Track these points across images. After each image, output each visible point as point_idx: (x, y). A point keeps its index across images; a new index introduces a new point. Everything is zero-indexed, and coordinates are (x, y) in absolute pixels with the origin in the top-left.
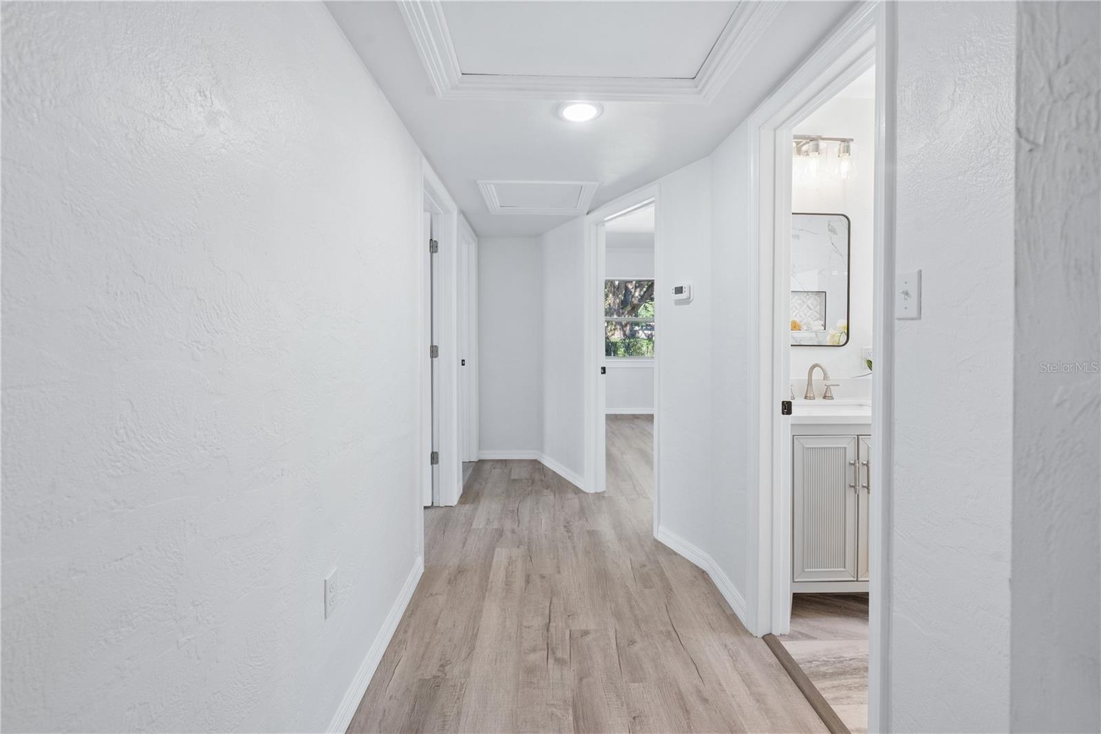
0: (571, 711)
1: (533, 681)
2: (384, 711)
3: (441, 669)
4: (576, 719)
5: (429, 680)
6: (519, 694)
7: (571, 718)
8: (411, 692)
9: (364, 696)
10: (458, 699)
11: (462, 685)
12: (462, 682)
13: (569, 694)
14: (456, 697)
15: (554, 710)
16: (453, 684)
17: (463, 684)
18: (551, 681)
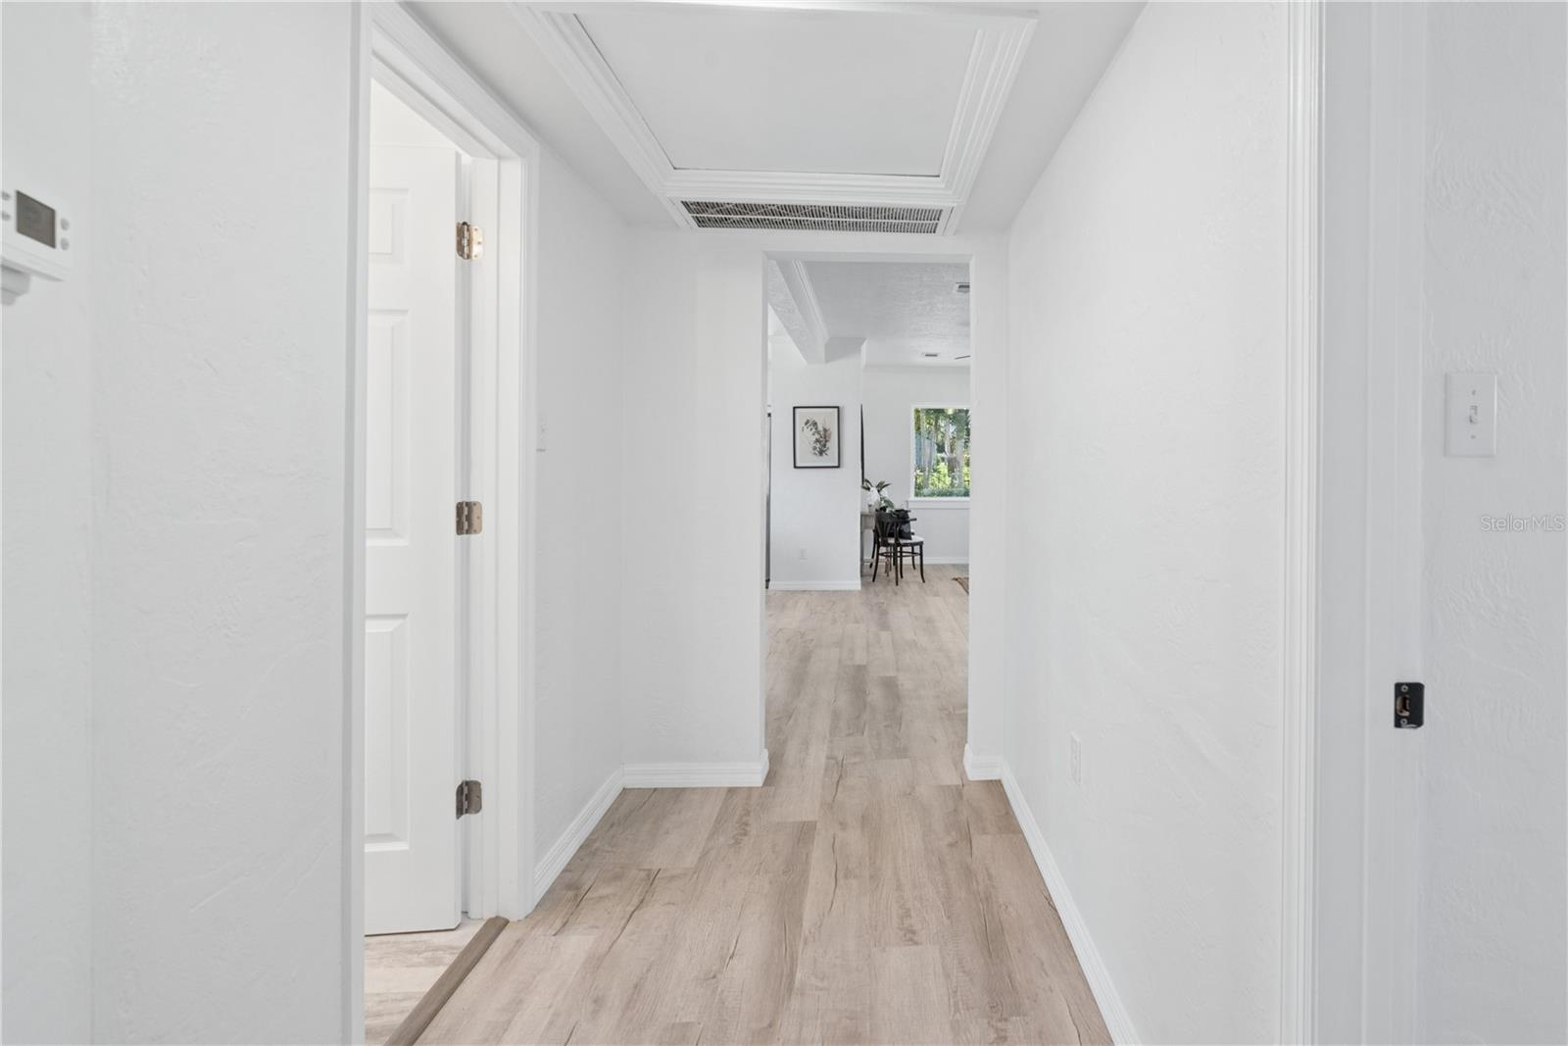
0: (797, 982)
1: (848, 1021)
2: (1046, 974)
3: (1002, 1034)
4: (792, 974)
5: (1011, 1015)
6: (868, 1002)
7: (798, 976)
8: (1028, 998)
9: (1089, 989)
10: (955, 992)
11: (957, 1010)
12: (958, 1014)
13: (795, 1003)
14: (959, 994)
15: (819, 984)
16: (971, 1010)
17: (955, 1012)
18: (819, 1021)
